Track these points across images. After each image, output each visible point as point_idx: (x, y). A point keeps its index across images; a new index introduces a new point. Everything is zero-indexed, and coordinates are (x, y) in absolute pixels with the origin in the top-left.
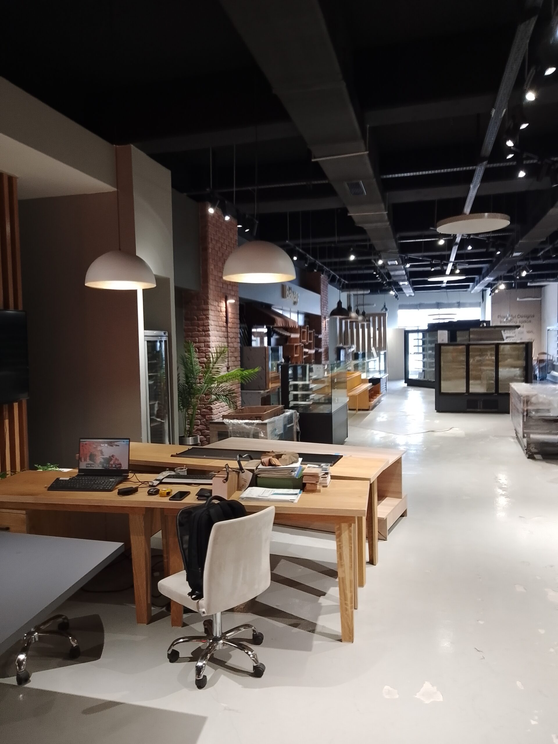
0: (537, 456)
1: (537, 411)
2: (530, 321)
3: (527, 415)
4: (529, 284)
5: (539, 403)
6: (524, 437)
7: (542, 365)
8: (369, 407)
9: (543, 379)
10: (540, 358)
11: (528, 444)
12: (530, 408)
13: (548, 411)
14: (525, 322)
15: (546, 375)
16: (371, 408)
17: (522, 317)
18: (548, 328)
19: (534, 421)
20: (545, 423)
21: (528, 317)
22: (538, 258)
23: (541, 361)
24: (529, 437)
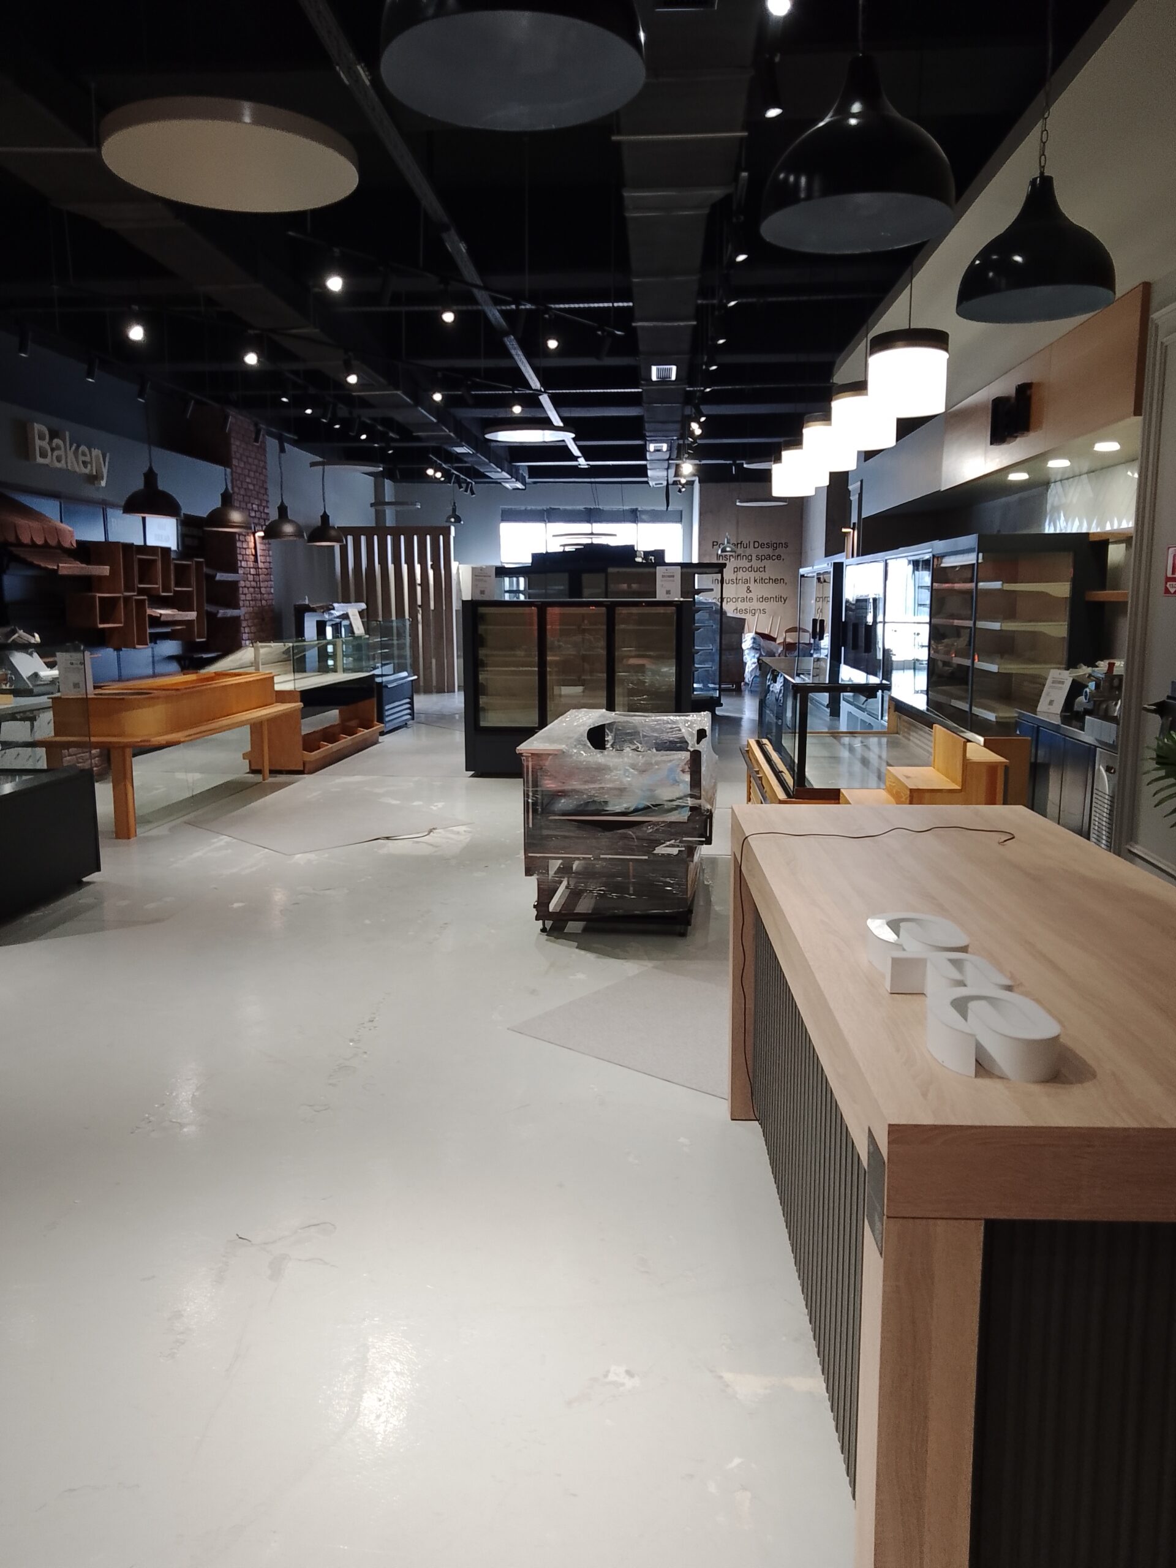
2: (779, 557)
8: (304, 764)
10: (788, 640)
11: (541, 891)
14: (769, 557)
16: (308, 767)
17: (762, 545)
18: (801, 571)
20: (580, 833)
21: (774, 546)
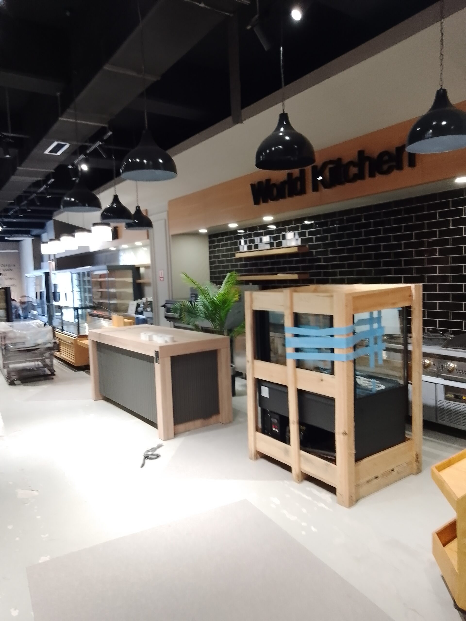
0: (16, 382)
1: (14, 344)
2: (12, 270)
3: (5, 349)
4: (6, 238)
5: (15, 338)
6: (4, 368)
7: (24, 306)
9: (26, 318)
10: (23, 301)
11: (9, 373)
12: (8, 342)
13: (24, 343)
14: (8, 270)
15: (28, 314)
17: (4, 265)
18: (27, 275)
19: (11, 352)
20: (20, 354)
21: (9, 266)
22: (9, 217)
23: (23, 303)
24: (8, 367)
